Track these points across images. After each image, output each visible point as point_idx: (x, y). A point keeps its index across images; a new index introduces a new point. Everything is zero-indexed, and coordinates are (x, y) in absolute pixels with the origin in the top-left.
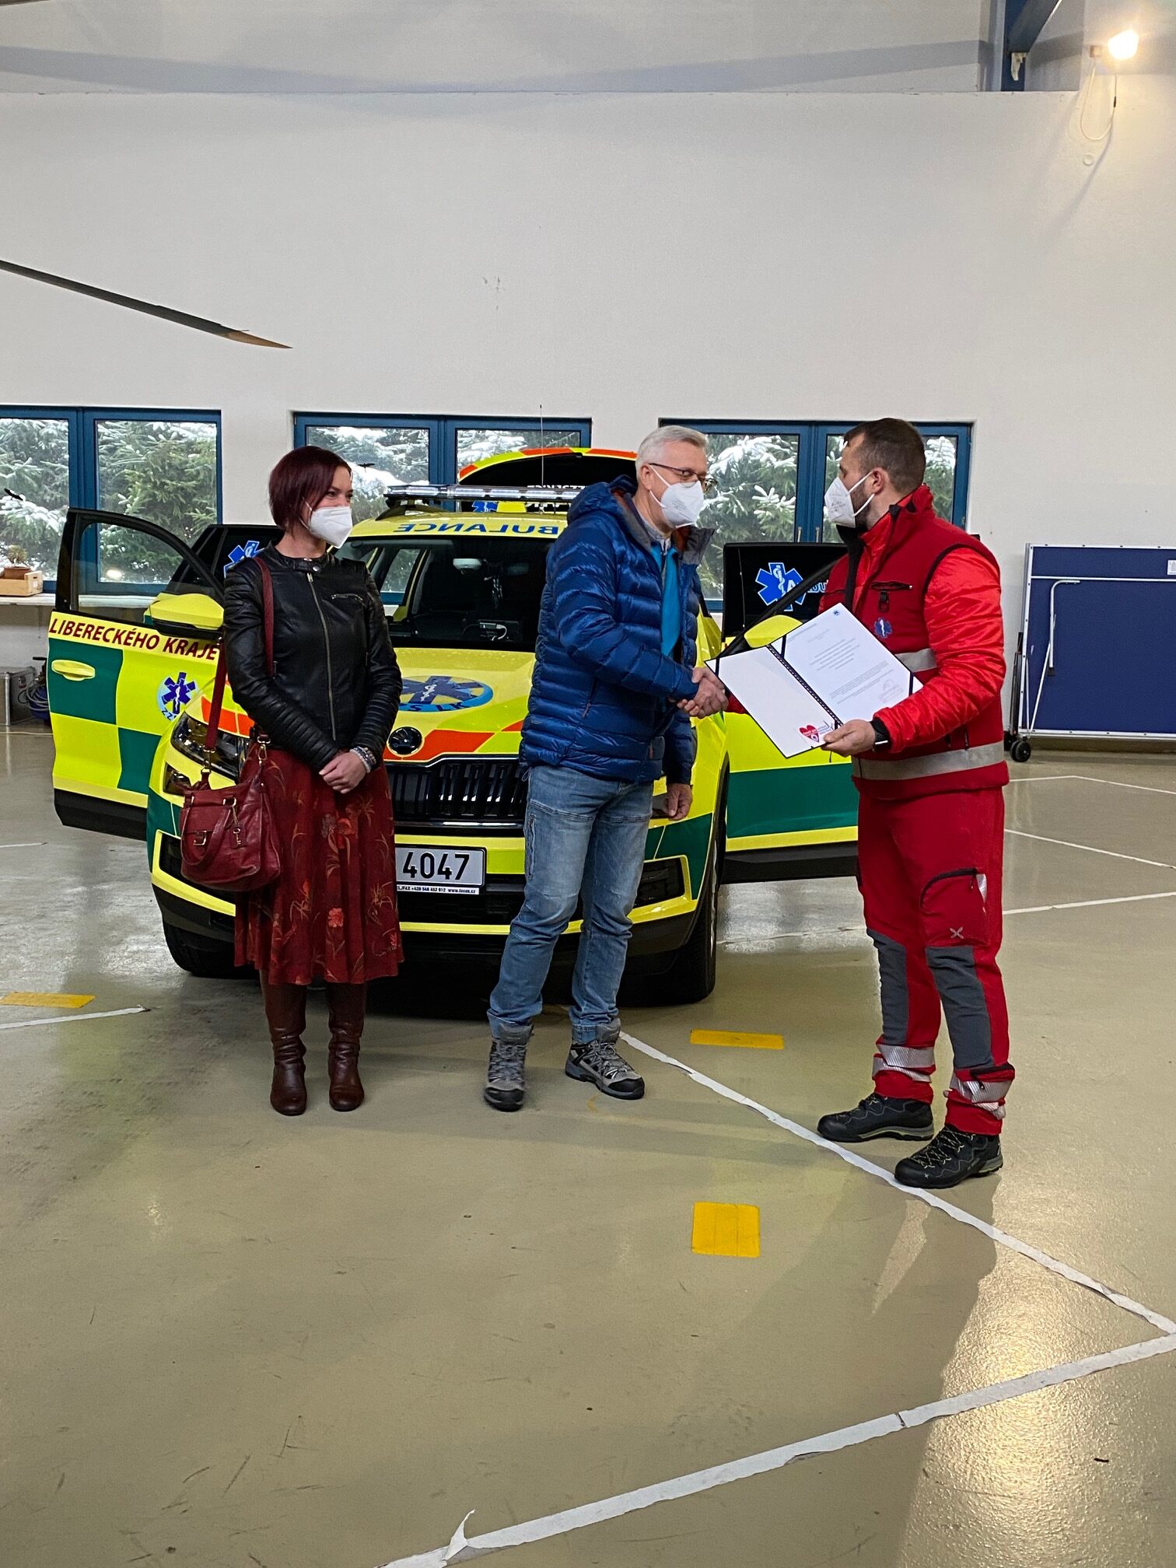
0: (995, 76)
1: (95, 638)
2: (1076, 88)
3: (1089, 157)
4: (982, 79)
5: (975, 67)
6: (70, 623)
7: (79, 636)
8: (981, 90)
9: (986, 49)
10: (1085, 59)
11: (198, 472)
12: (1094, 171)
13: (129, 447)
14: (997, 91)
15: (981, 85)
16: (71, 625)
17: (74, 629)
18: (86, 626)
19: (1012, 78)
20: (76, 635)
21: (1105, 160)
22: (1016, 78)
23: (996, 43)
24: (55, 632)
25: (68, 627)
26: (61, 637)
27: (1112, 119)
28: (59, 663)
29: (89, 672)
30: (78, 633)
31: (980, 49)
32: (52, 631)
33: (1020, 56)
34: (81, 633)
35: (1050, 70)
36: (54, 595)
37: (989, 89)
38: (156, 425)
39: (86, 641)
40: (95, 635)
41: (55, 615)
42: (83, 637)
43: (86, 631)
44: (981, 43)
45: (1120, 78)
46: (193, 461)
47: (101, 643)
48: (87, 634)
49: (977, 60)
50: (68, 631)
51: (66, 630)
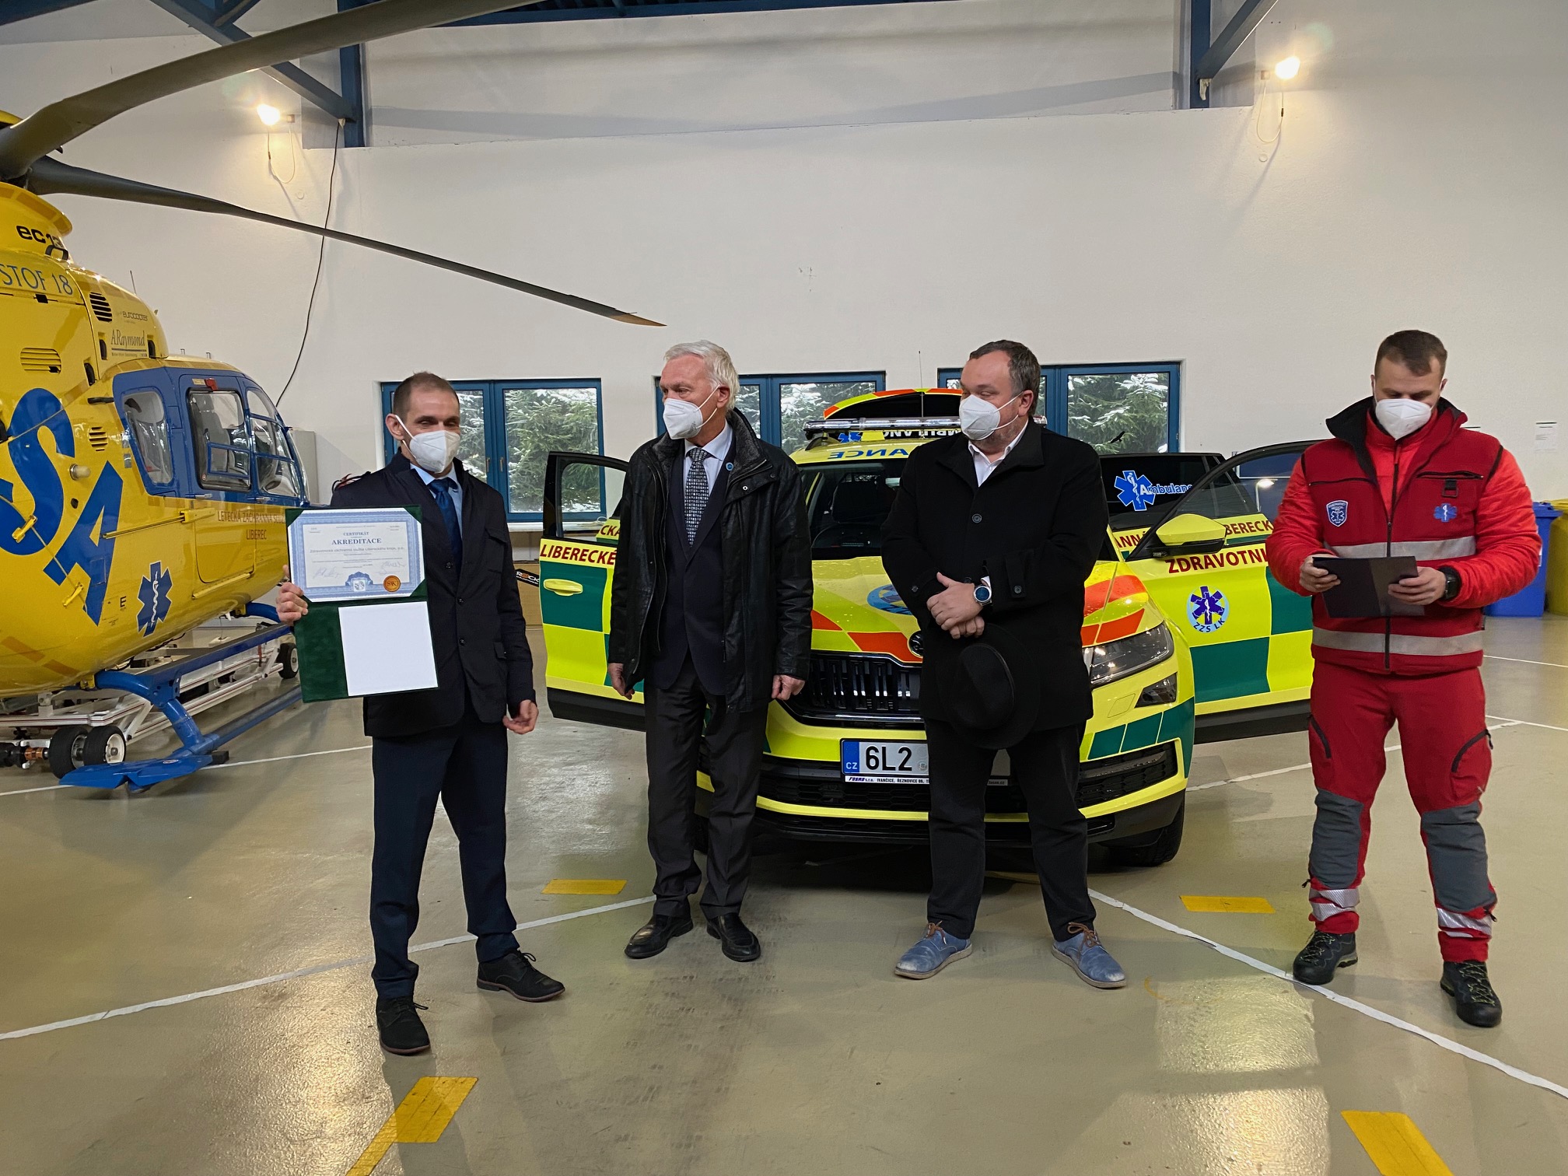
0: (1185, 97)
1: (581, 559)
2: (1251, 104)
3: (1264, 155)
4: (1176, 101)
5: (1171, 92)
6: (557, 547)
7: (567, 558)
8: (1176, 109)
9: (1177, 77)
10: (1258, 82)
11: (572, 427)
12: (1269, 164)
13: (520, 411)
14: (1187, 109)
15: (1176, 106)
16: (559, 549)
17: (562, 552)
18: (572, 549)
19: (1200, 98)
20: (564, 557)
21: (1277, 154)
22: (1204, 98)
23: (1184, 74)
24: (545, 555)
25: (557, 551)
26: (551, 559)
27: (1280, 126)
28: (551, 582)
29: (578, 588)
30: (566, 555)
31: (1174, 76)
32: (542, 555)
33: (1206, 81)
34: (569, 556)
35: (1229, 91)
36: (542, 523)
37: (1181, 108)
38: (540, 392)
39: (573, 562)
40: (581, 556)
41: (544, 541)
42: (571, 559)
43: (573, 554)
44: (1175, 73)
45: (1286, 94)
46: (568, 419)
47: (587, 563)
48: (574, 557)
49: (1171, 85)
50: (557, 554)
51: (554, 554)
